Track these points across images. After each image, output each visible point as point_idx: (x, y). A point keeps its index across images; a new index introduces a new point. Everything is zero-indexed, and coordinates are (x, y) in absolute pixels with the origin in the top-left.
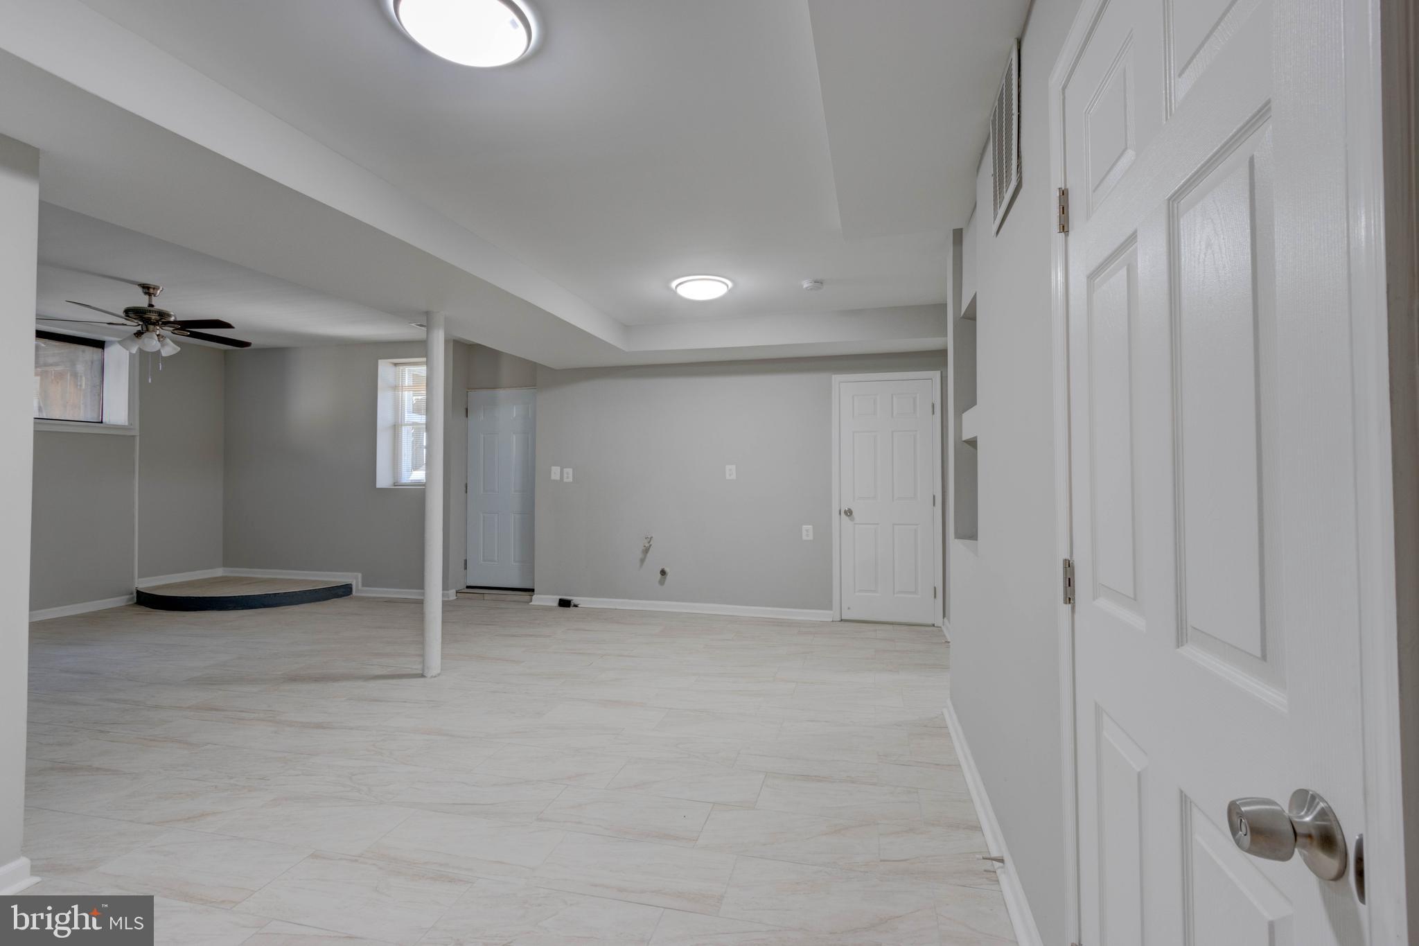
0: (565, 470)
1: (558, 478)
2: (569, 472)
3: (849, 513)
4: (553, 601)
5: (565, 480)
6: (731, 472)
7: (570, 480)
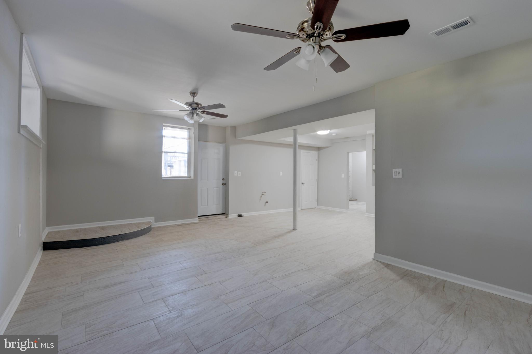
0: (239, 172)
1: (236, 175)
2: (240, 173)
3: (303, 184)
4: (235, 216)
5: (239, 176)
6: (281, 173)
7: (240, 176)
